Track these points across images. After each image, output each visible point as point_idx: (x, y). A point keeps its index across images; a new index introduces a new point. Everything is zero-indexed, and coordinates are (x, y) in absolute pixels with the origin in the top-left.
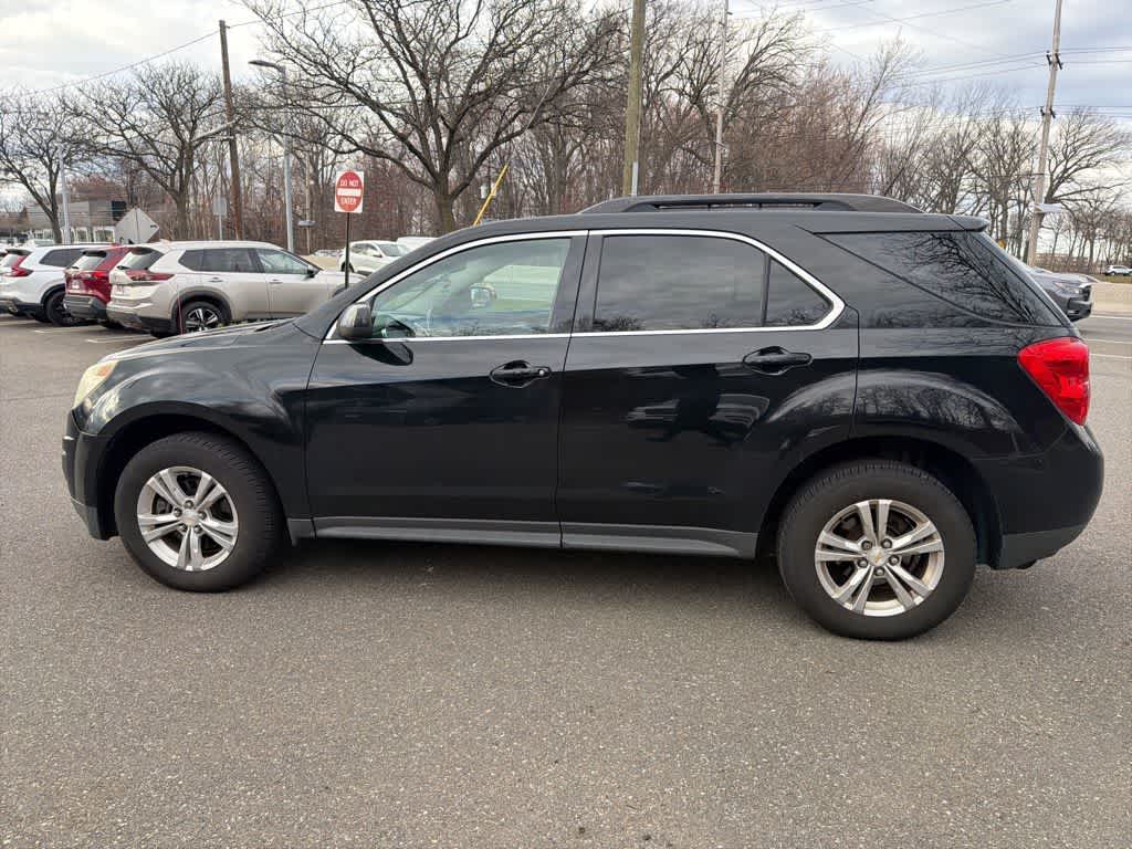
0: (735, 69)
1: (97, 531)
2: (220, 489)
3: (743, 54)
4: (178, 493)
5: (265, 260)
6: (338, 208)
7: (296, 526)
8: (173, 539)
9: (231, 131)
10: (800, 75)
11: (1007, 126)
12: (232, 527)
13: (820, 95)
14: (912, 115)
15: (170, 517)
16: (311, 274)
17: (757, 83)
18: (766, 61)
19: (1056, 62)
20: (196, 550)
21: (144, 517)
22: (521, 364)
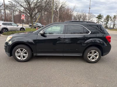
0: (60, 6)
1: (9, 56)
2: (26, 51)
3: (60, 5)
4: (20, 51)
5: (12, 24)
6: (22, 19)
7: (35, 54)
8: (19, 56)
9: (5, 9)
10: (66, 8)
11: (85, 14)
12: (27, 55)
13: (68, 10)
14: (77, 12)
15: (19, 54)
16: (18, 26)
17: (62, 8)
18: (63, 6)
19: (90, 8)
20: (22, 57)
21: (16, 54)
22: (60, 37)
